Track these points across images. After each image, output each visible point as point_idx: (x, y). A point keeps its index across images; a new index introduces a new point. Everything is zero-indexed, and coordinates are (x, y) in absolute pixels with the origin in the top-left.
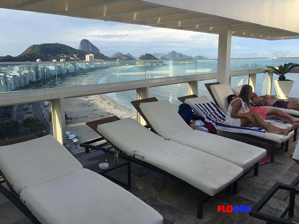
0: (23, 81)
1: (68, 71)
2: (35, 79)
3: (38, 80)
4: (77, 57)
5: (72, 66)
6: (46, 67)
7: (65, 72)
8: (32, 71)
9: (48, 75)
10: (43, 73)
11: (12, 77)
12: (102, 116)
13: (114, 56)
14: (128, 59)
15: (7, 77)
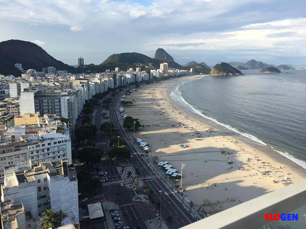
0: (102, 88)
1: (142, 79)
2: (113, 87)
3: (115, 87)
4: (152, 66)
5: (147, 74)
6: (123, 75)
7: (140, 80)
8: (111, 78)
9: (124, 83)
10: (120, 81)
11: (94, 84)
12: (173, 126)
13: (188, 65)
14: (203, 68)
15: (90, 84)
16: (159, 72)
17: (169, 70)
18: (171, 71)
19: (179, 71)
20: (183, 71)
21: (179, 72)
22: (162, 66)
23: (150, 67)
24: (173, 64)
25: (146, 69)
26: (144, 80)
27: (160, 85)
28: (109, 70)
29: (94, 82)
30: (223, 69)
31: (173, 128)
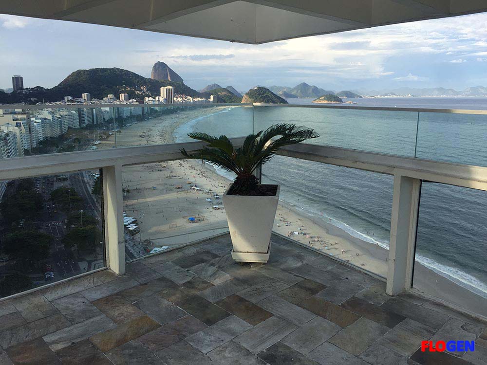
0: (57, 128)
1: (131, 113)
2: (77, 126)
4: (147, 91)
5: (138, 104)
7: (126, 114)
8: (74, 112)
9: (98, 118)
10: (90, 116)
11: (40, 121)
12: (179, 188)
13: (207, 89)
14: (230, 95)
15: (32, 121)
16: (159, 100)
17: (175, 99)
18: (180, 100)
19: (191, 99)
20: (199, 99)
21: (192, 101)
22: (163, 90)
23: (144, 92)
24: (182, 89)
25: (137, 96)
26: (133, 114)
27: (161, 123)
28: (70, 98)
29: (40, 118)
30: (261, 96)
31: (179, 191)
